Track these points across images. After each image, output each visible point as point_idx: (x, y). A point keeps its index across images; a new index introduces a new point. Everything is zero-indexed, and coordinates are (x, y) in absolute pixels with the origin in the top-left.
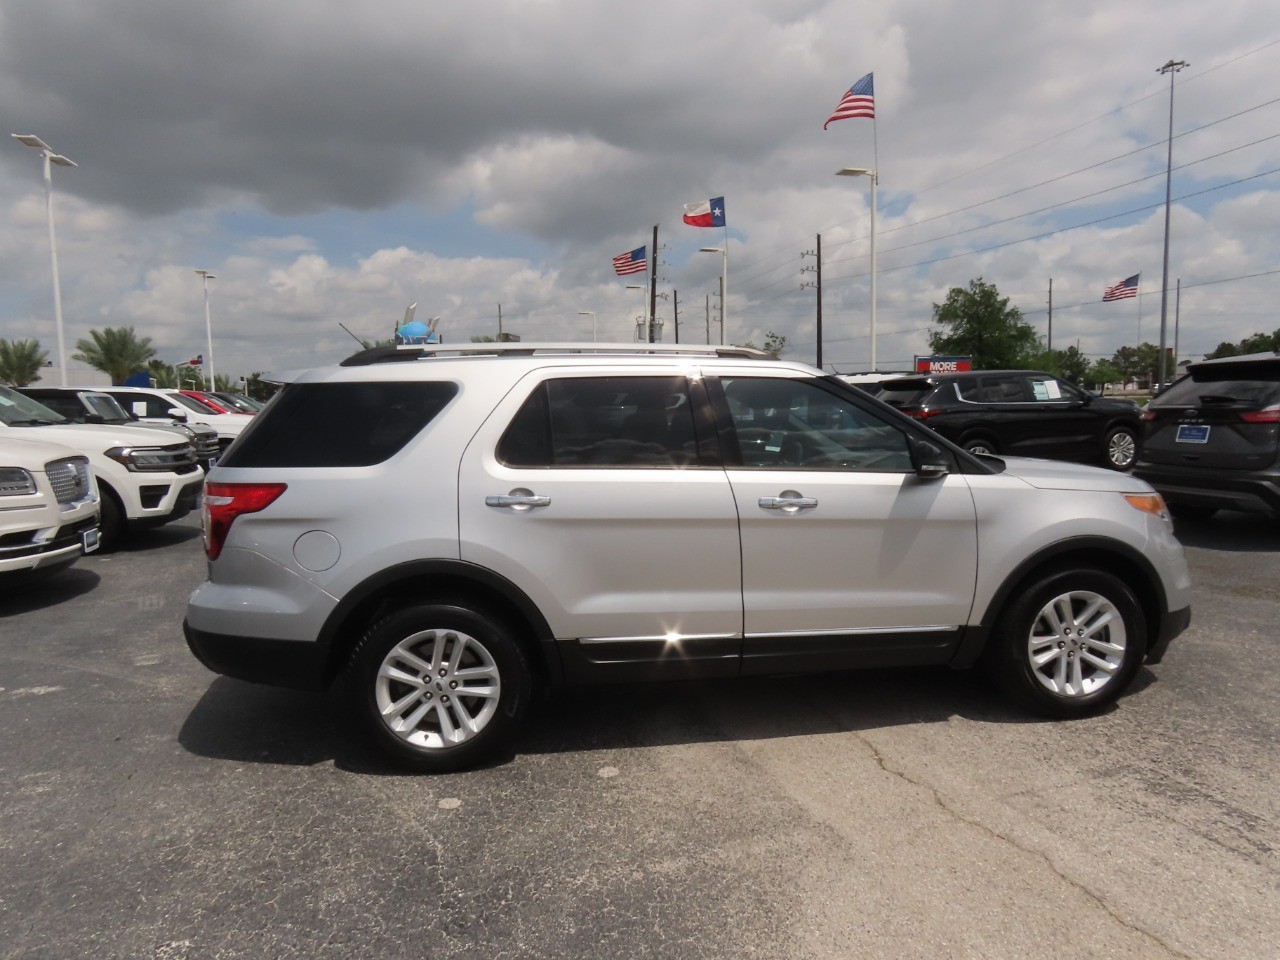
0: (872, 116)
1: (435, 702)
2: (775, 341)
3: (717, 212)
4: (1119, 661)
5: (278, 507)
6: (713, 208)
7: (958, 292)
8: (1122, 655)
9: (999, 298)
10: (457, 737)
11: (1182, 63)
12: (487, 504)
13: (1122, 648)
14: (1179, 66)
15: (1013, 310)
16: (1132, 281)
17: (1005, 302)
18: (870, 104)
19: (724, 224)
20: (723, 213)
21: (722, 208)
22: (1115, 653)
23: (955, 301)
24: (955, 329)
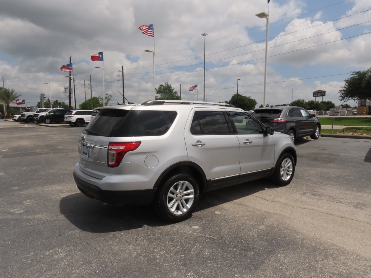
0: (153, 36)
1: (179, 202)
2: (108, 96)
3: (101, 56)
4: (291, 172)
5: (139, 149)
6: (99, 55)
7: (161, 86)
8: (292, 171)
9: (172, 88)
10: (185, 210)
11: (207, 34)
12: (192, 145)
13: (292, 170)
14: (206, 35)
15: (175, 92)
16: (196, 86)
17: (173, 89)
18: (153, 33)
19: (103, 60)
20: (102, 57)
21: (102, 55)
22: (291, 170)
23: (161, 88)
24: (161, 96)
